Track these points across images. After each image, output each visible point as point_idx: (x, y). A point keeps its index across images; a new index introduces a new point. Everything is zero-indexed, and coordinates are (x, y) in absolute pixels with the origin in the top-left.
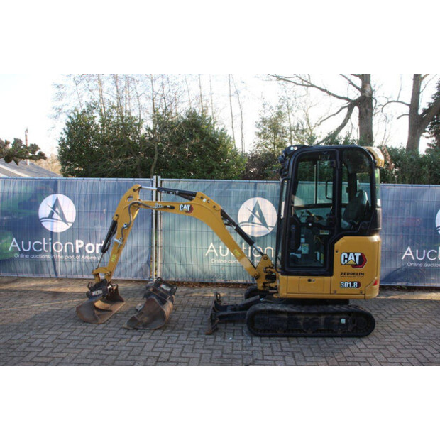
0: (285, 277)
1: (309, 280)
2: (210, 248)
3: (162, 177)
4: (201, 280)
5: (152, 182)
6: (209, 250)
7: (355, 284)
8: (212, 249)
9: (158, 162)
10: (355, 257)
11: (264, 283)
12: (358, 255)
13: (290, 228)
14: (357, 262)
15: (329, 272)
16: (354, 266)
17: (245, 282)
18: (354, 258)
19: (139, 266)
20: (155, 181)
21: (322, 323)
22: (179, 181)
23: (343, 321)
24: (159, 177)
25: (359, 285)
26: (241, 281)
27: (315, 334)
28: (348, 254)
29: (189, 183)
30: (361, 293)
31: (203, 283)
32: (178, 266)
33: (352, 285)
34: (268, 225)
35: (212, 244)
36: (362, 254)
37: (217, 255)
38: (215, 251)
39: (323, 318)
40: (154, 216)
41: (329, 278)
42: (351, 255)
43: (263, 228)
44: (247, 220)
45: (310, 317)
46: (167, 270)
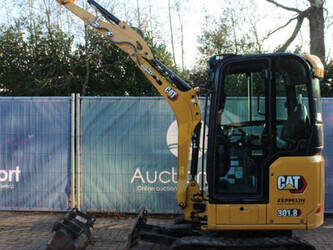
0: (214, 205)
1: (242, 209)
2: (136, 173)
3: (81, 95)
6: (135, 176)
7: (295, 212)
8: (138, 175)
9: (90, 81)
10: (294, 180)
11: (193, 213)
12: (297, 178)
13: (218, 148)
14: (296, 187)
15: (265, 199)
16: (293, 191)
18: (292, 182)
19: (57, 195)
20: (74, 99)
25: (299, 213)
28: (286, 177)
30: (302, 222)
31: (130, 214)
32: (100, 194)
33: (292, 213)
35: (138, 170)
36: (301, 177)
37: (144, 182)
38: (141, 176)
40: (73, 139)
41: (264, 205)
42: (289, 178)
46: (88, 200)
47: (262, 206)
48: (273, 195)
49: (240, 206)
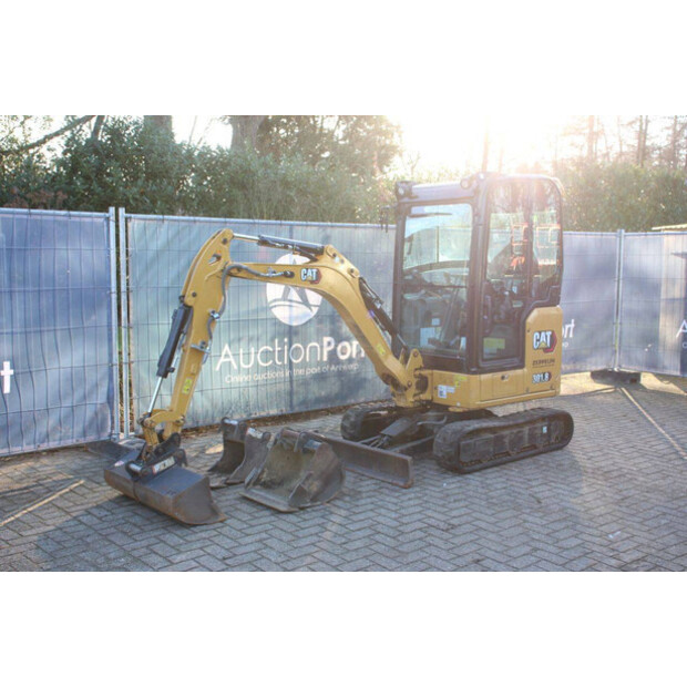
0: (477, 376)
1: (503, 378)
2: (223, 353)
3: (126, 212)
4: (209, 421)
5: (108, 219)
6: (222, 360)
7: (547, 376)
8: (227, 356)
10: (547, 336)
12: (549, 334)
14: (549, 344)
15: (522, 363)
16: (546, 350)
17: (280, 413)
18: (545, 338)
20: (113, 218)
21: (526, 437)
22: (163, 220)
23: (545, 430)
24: (122, 211)
26: (274, 412)
27: (522, 454)
28: (540, 333)
29: (183, 224)
30: (552, 387)
34: (311, 302)
35: (227, 347)
36: (553, 332)
37: (235, 367)
38: (231, 359)
39: (526, 430)
42: (543, 334)
43: (304, 309)
44: (280, 297)
45: (515, 431)
47: (519, 371)
48: (530, 356)
49: (500, 374)
